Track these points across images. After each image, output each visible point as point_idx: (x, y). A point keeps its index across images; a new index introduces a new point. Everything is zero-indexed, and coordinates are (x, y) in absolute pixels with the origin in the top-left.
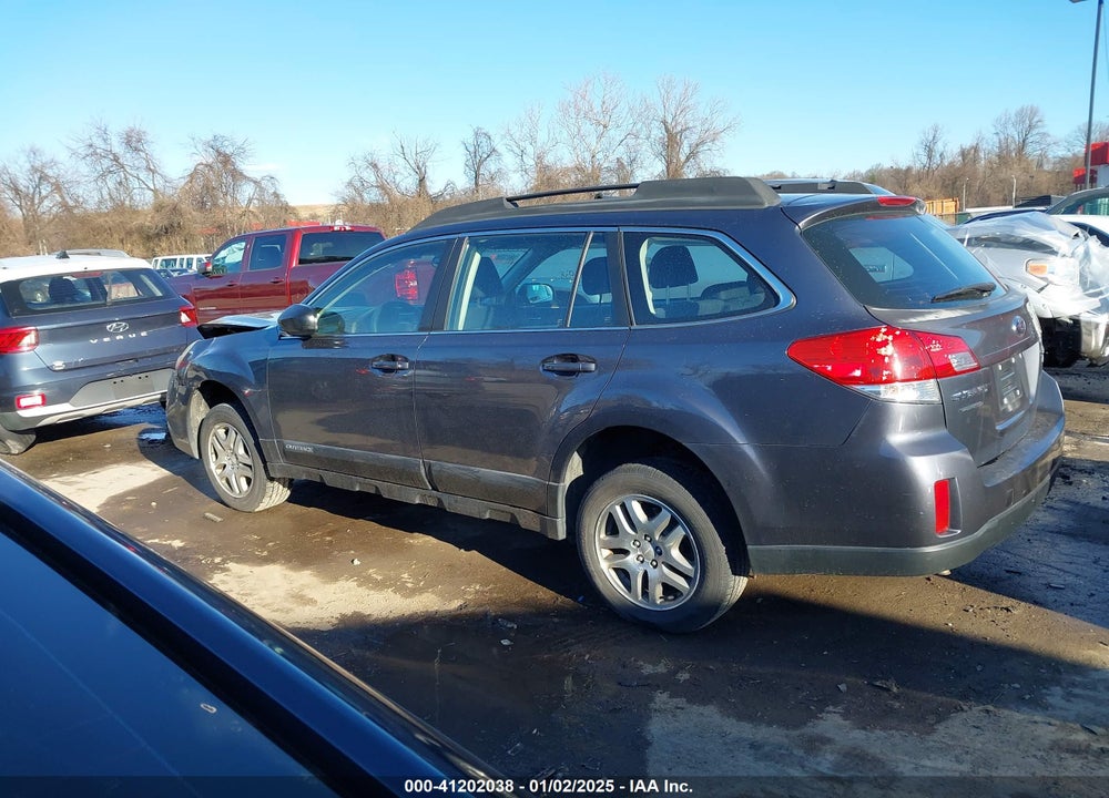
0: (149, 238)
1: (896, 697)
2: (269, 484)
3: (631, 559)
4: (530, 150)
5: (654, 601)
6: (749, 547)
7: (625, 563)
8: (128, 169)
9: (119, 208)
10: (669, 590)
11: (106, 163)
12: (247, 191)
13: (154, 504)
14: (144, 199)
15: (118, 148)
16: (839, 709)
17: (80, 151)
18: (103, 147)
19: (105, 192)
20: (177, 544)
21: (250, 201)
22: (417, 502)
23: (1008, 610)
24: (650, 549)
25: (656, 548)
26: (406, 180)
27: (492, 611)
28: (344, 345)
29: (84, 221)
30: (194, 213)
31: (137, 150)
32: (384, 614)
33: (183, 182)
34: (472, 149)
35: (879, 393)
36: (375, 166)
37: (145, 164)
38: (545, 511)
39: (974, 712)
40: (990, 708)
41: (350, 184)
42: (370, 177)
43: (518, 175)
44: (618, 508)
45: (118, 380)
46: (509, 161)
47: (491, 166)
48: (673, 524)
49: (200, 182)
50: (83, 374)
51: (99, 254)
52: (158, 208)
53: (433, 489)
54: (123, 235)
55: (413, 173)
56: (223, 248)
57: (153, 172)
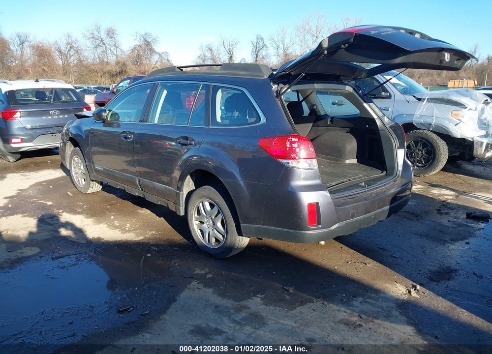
0: (112, 76)
1: (290, 294)
2: (91, 182)
3: (205, 226)
4: (281, 46)
5: (212, 244)
6: (241, 224)
7: (203, 227)
8: (107, 45)
9: (102, 62)
10: (217, 240)
11: (98, 42)
12: (156, 58)
13: (51, 187)
14: (112, 59)
15: (103, 35)
16: (262, 296)
17: (87, 35)
18: (97, 34)
19: (96, 55)
20: (50, 203)
21: (157, 62)
22: (137, 195)
23: (366, 264)
24: (211, 222)
25: (213, 222)
26: (224, 57)
27: (151, 242)
28: (119, 126)
29: (87, 67)
30: (132, 66)
31: (111, 37)
32: (109, 240)
33: (129, 52)
34: (255, 44)
35: (288, 163)
36: (211, 50)
37: (114, 43)
38: (177, 203)
39: (318, 304)
40: (326, 303)
41: (199, 57)
42: (208, 55)
43: (276, 57)
44: (201, 204)
45: (54, 135)
46: (271, 51)
47: (263, 52)
48: (219, 212)
49: (136, 53)
50: (39, 131)
51: (54, 81)
52: (118, 63)
53: (142, 190)
54: (102, 74)
55: (227, 53)
56: (121, 82)
57: (117, 47)
